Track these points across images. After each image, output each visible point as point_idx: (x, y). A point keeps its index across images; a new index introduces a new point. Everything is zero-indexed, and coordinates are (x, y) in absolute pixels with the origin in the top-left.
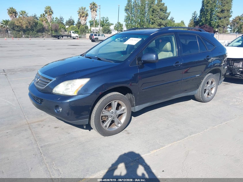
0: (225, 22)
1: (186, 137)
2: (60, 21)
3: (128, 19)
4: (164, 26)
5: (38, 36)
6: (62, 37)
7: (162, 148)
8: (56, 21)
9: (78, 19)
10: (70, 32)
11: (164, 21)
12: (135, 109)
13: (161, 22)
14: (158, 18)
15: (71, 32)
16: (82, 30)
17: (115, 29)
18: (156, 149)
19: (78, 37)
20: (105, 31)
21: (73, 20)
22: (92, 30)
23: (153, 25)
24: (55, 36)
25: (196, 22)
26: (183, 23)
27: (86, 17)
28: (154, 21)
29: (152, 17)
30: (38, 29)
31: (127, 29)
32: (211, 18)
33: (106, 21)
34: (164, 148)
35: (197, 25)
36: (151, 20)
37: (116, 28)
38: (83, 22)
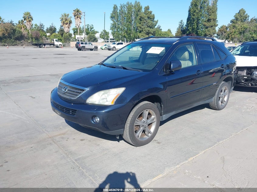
0: (212, 31)
1: (215, 144)
2: (40, 28)
3: (114, 27)
4: (152, 34)
5: (16, 44)
6: (45, 45)
7: (198, 155)
8: (35, 27)
9: (61, 26)
10: (53, 40)
11: (152, 29)
12: (162, 118)
13: (149, 31)
14: (146, 26)
15: (55, 40)
16: (65, 38)
17: (100, 37)
18: (192, 157)
19: (62, 45)
20: (91, 39)
21: (54, 27)
22: (76, 38)
23: (140, 34)
24: (36, 45)
25: (183, 31)
26: (170, 31)
27: (70, 24)
28: (142, 29)
29: (140, 25)
30: (16, 36)
31: (113, 37)
32: (198, 27)
33: (92, 29)
34: (199, 155)
35: (184, 34)
36: (139, 28)
37: (102, 36)
38: (66, 30)
